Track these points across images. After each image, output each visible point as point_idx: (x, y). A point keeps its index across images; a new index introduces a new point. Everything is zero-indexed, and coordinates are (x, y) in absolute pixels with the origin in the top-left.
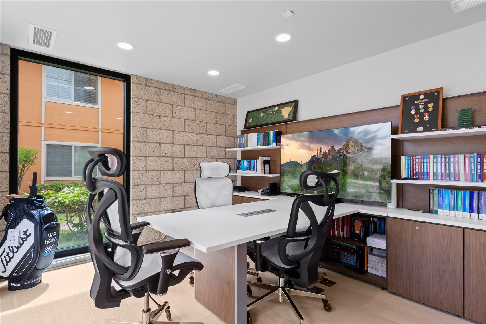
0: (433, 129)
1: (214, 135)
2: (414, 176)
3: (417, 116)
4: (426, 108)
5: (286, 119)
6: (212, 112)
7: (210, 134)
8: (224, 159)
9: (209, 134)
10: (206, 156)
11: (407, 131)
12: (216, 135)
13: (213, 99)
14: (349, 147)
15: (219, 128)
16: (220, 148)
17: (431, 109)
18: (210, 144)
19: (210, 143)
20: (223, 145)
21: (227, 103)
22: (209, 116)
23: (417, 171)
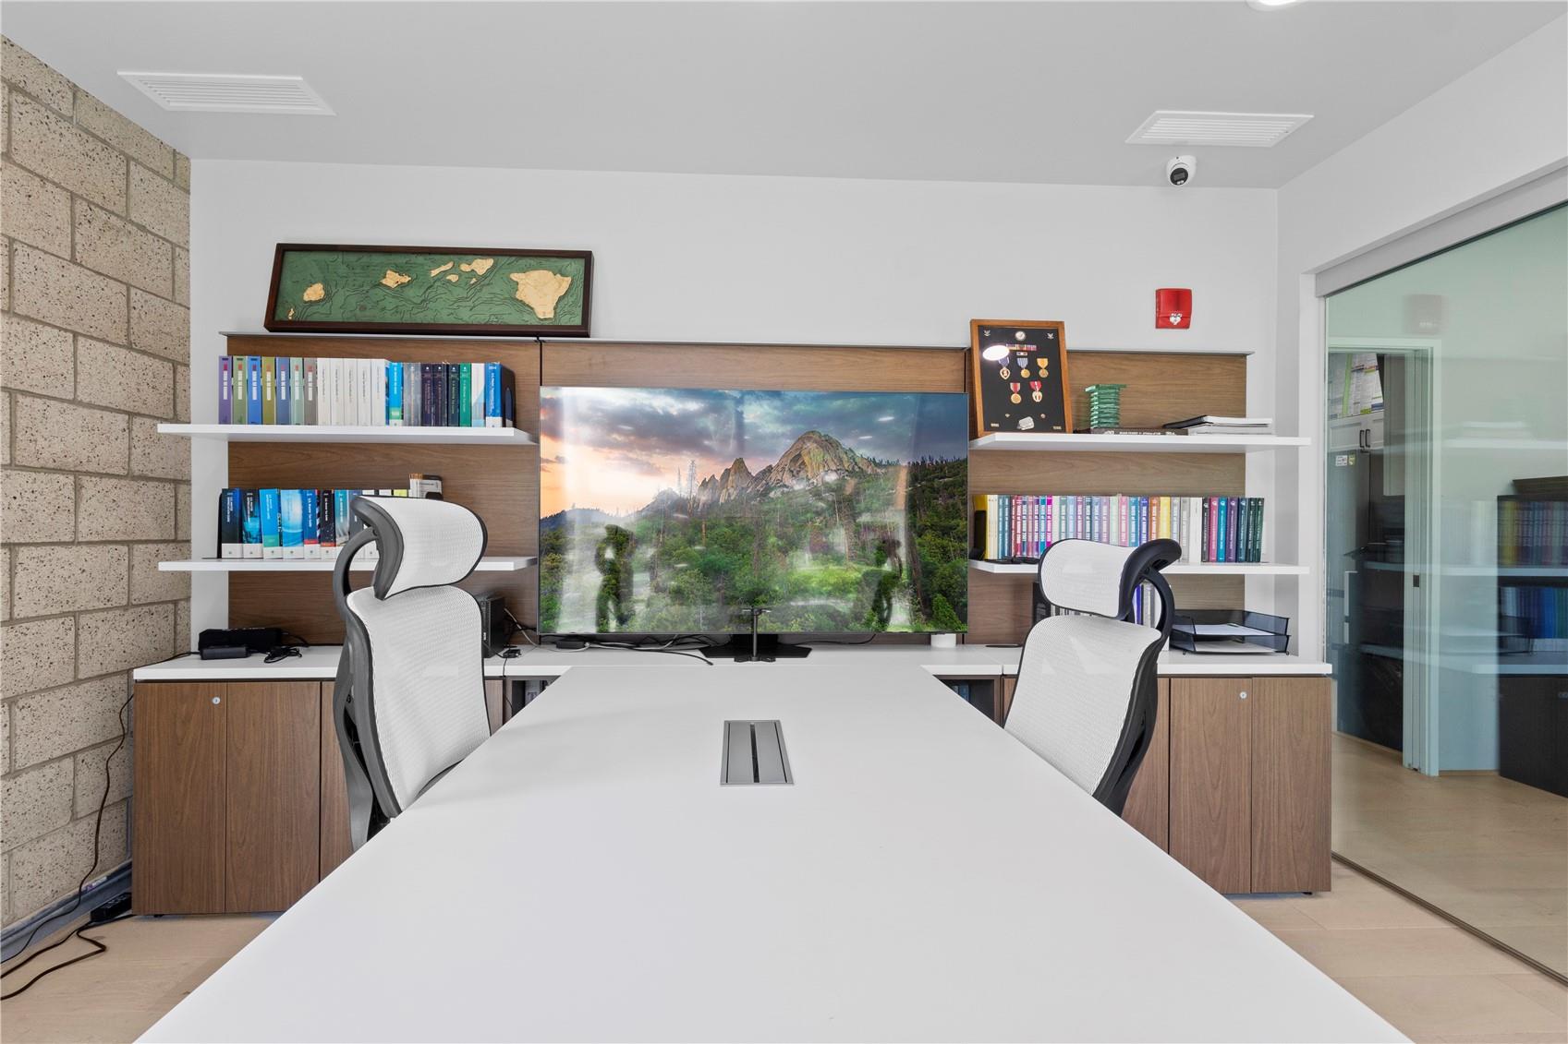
0: (1055, 428)
1: (60, 329)
2: (1019, 553)
3: (1015, 388)
4: (1033, 367)
5: (546, 323)
6: (49, 187)
7: (33, 320)
8: (123, 482)
9: (27, 318)
10: (12, 458)
11: (997, 425)
12: (76, 335)
13: (55, 107)
14: (803, 463)
15: (93, 291)
16: (98, 413)
17: (1043, 373)
18: (34, 382)
19: (38, 376)
20: (118, 399)
21: (138, 162)
22: (26, 200)
23: (1024, 537)
